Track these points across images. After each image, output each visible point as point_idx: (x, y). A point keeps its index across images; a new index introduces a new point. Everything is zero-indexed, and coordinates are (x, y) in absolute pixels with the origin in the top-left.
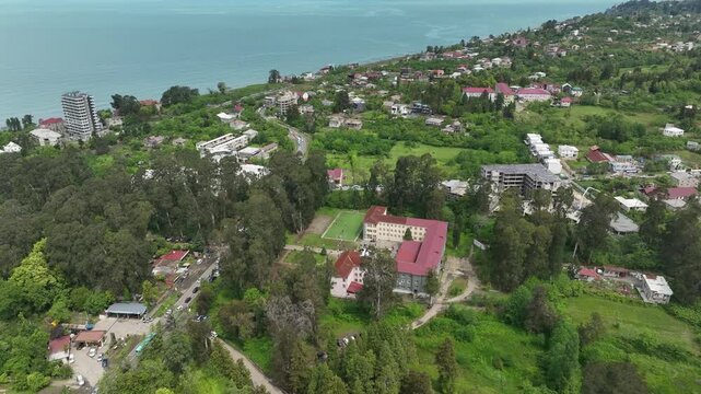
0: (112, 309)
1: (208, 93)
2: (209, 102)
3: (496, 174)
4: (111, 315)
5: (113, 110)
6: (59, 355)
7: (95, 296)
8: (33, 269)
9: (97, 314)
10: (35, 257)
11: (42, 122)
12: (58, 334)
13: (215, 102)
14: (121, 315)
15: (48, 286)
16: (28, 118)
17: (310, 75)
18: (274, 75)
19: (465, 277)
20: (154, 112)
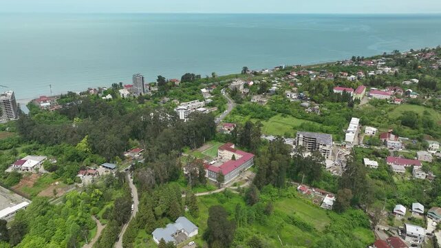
0: (104, 165)
1: (205, 77)
2: (203, 82)
3: (301, 136)
4: (104, 167)
5: (157, 82)
6: (80, 175)
7: (99, 159)
8: (83, 145)
9: (99, 165)
10: (84, 140)
11: (126, 86)
12: (83, 169)
13: (205, 83)
14: (107, 167)
15: (86, 152)
16: (121, 84)
17: (267, 71)
18: (245, 69)
19: (246, 180)
20: (174, 85)
